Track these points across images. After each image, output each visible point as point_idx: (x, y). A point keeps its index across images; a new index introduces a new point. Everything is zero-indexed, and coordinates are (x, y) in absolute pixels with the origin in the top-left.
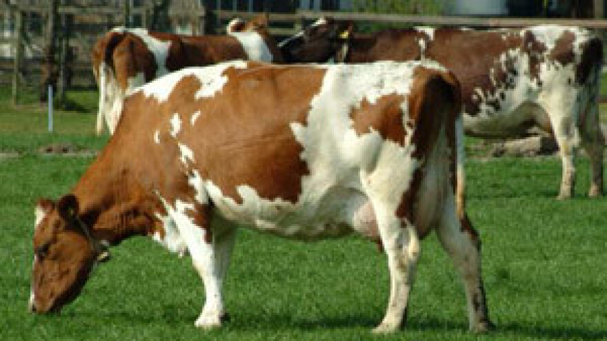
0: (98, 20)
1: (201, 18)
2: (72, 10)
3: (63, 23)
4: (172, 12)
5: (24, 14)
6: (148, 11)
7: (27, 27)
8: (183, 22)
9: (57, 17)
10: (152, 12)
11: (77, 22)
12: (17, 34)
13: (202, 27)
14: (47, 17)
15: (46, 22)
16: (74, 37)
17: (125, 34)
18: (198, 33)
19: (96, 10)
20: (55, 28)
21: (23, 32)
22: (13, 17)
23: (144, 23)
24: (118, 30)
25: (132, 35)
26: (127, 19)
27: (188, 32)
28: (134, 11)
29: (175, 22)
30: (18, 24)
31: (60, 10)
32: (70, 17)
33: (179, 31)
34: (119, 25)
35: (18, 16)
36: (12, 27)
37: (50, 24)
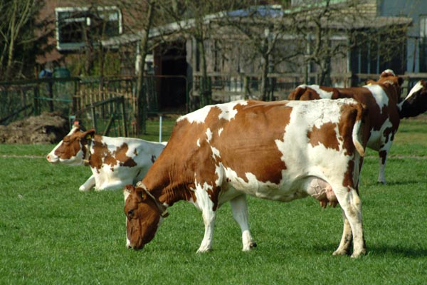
0: (290, 81)
1: (349, 78)
2: (275, 75)
3: (270, 83)
4: (332, 75)
5: (248, 78)
6: (318, 75)
7: (250, 86)
8: (338, 81)
9: (267, 80)
10: (321, 76)
11: (278, 82)
12: (244, 90)
13: (350, 83)
14: (261, 79)
15: (261, 83)
16: (277, 91)
17: (306, 88)
18: (347, 87)
19: (288, 74)
20: (266, 86)
21: (247, 88)
22: (242, 80)
23: (316, 82)
24: (302, 86)
25: (310, 89)
26: (307, 79)
27: (342, 86)
28: (311, 75)
29: (334, 81)
30: (245, 84)
31: (268, 75)
32: (274, 79)
33: (336, 86)
34: (302, 83)
35: (245, 80)
36: (242, 86)
37: (263, 84)
